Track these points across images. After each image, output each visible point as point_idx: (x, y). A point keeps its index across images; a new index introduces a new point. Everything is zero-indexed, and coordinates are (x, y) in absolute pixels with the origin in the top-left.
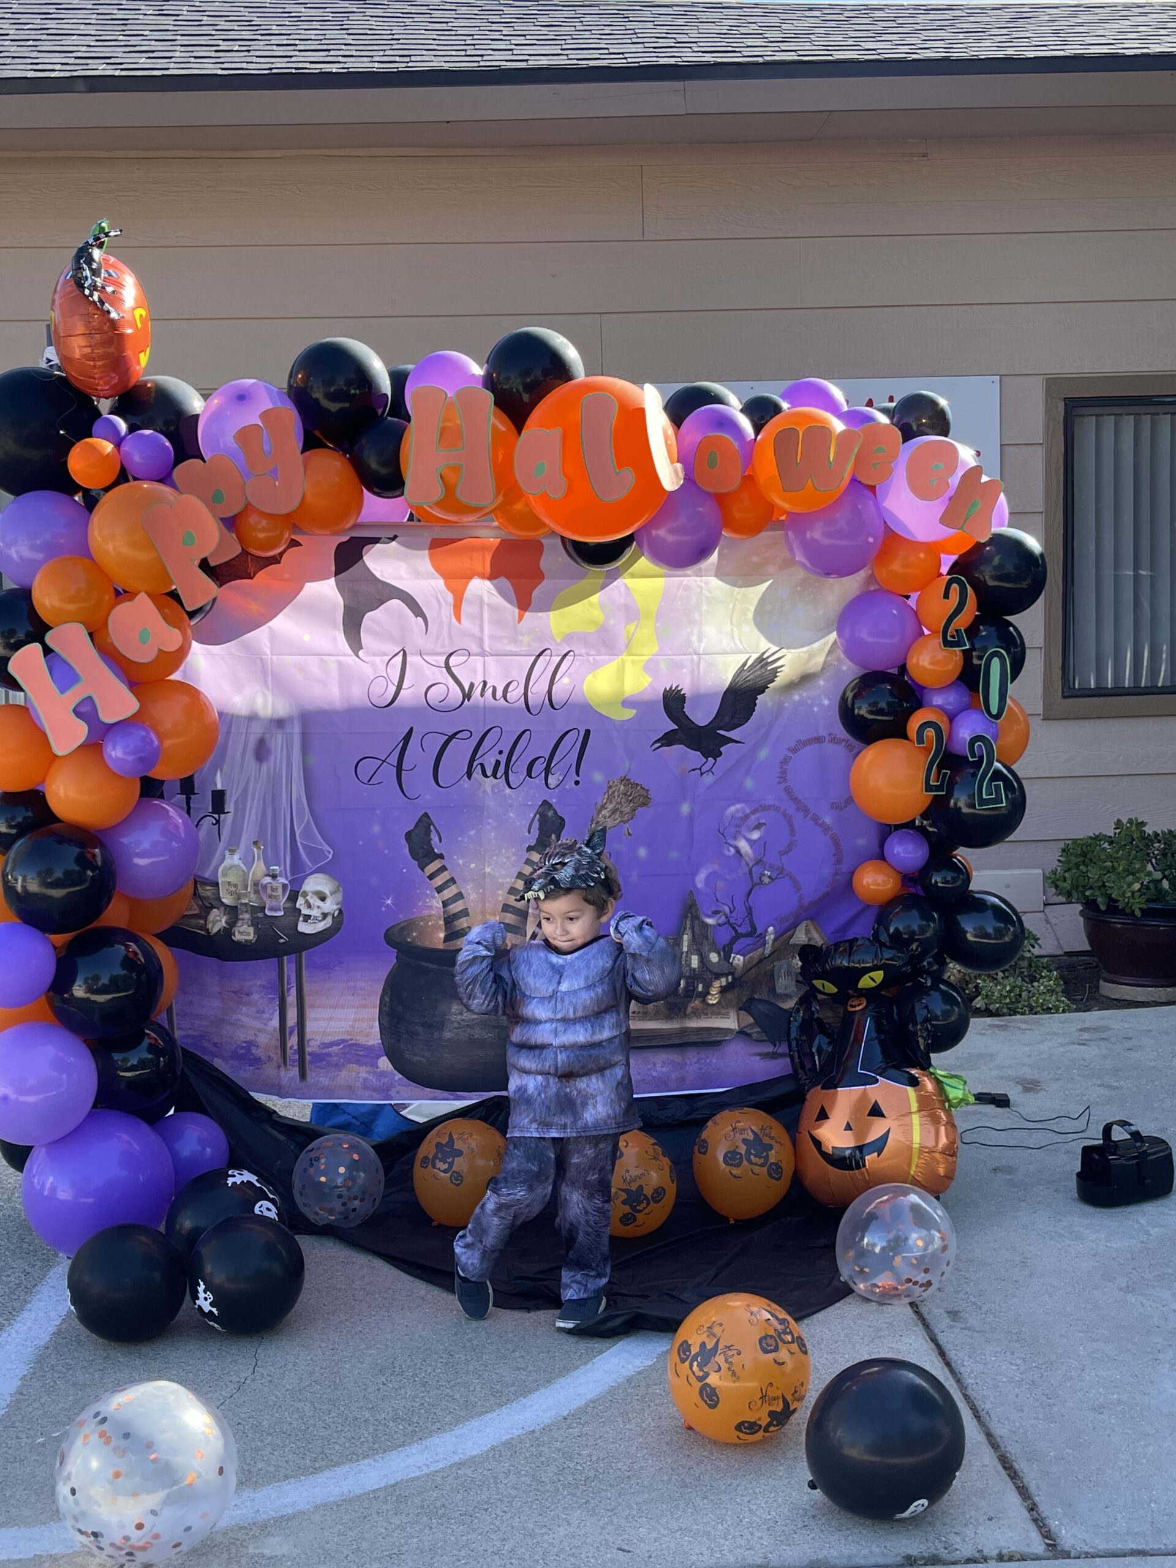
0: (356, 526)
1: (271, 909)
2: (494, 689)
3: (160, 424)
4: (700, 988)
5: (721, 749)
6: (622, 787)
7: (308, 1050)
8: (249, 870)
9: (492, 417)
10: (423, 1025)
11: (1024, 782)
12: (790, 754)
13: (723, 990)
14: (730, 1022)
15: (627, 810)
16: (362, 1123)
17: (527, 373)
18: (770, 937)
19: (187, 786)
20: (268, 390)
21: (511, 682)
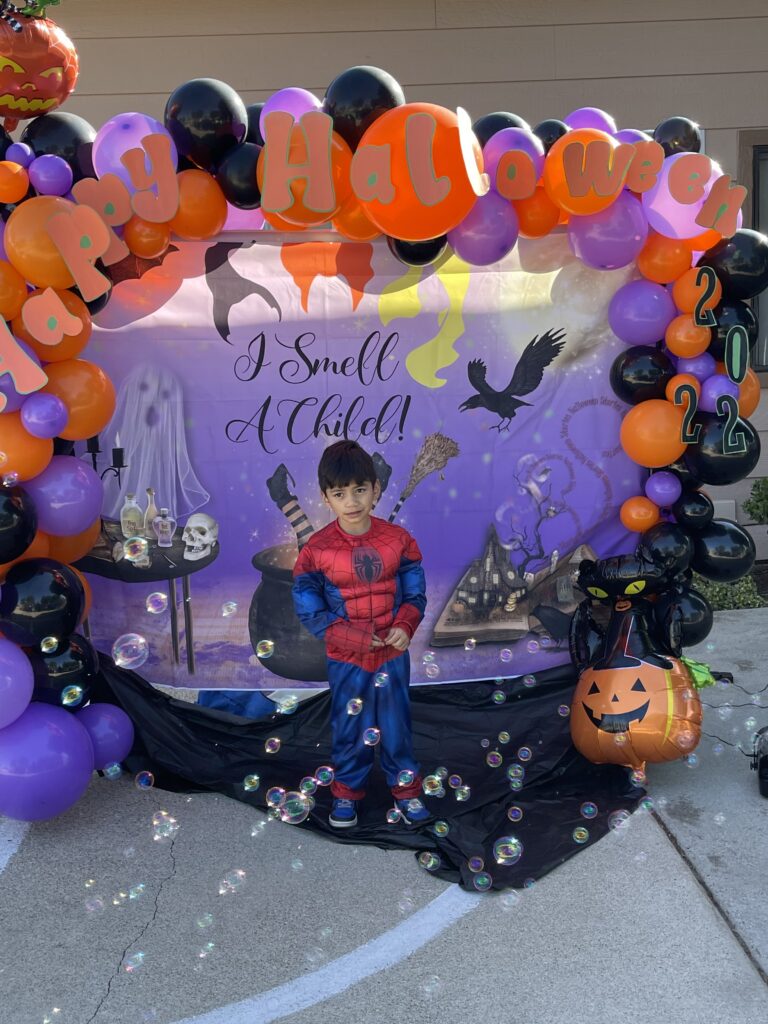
0: (221, 233)
1: (162, 542)
2: (335, 364)
3: (62, 151)
4: (500, 599)
5: (516, 410)
6: (436, 441)
7: (195, 650)
8: (144, 512)
9: (332, 141)
10: (284, 630)
11: (760, 434)
12: (569, 413)
13: (519, 601)
14: (522, 625)
15: (441, 459)
16: (238, 704)
17: (359, 103)
18: (555, 559)
19: (93, 445)
20: (148, 121)
21: (347, 360)
